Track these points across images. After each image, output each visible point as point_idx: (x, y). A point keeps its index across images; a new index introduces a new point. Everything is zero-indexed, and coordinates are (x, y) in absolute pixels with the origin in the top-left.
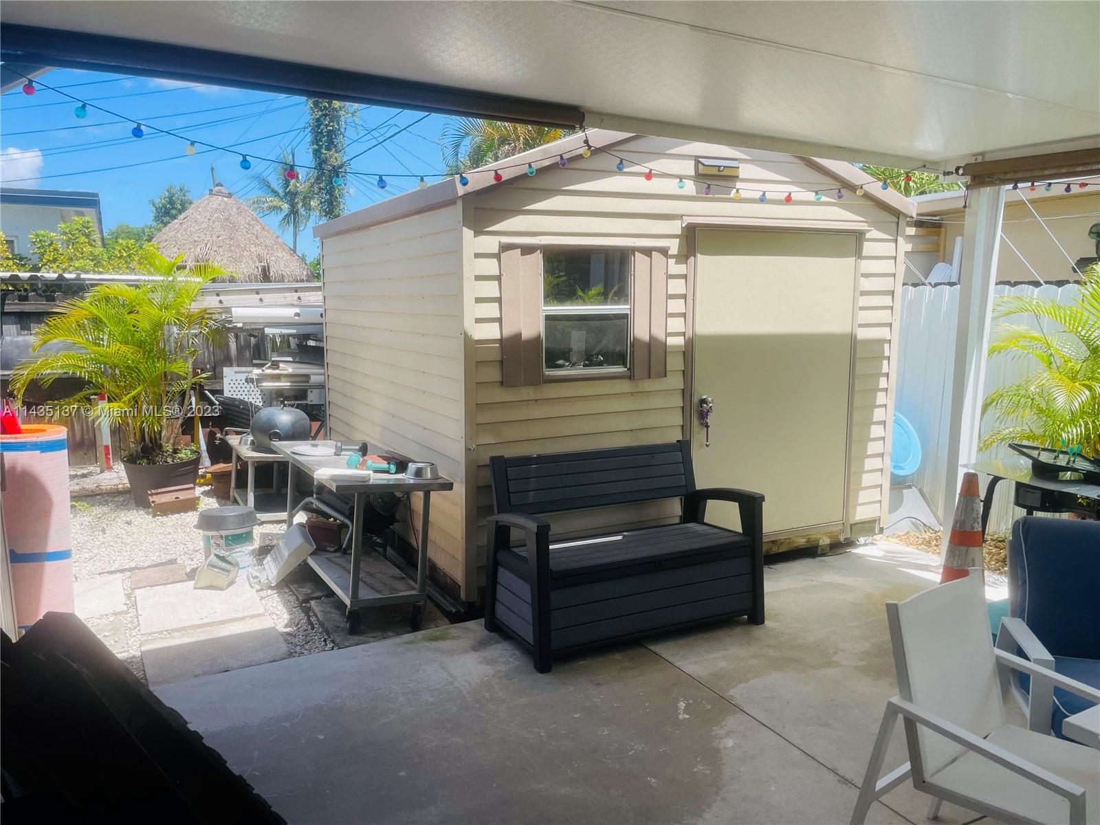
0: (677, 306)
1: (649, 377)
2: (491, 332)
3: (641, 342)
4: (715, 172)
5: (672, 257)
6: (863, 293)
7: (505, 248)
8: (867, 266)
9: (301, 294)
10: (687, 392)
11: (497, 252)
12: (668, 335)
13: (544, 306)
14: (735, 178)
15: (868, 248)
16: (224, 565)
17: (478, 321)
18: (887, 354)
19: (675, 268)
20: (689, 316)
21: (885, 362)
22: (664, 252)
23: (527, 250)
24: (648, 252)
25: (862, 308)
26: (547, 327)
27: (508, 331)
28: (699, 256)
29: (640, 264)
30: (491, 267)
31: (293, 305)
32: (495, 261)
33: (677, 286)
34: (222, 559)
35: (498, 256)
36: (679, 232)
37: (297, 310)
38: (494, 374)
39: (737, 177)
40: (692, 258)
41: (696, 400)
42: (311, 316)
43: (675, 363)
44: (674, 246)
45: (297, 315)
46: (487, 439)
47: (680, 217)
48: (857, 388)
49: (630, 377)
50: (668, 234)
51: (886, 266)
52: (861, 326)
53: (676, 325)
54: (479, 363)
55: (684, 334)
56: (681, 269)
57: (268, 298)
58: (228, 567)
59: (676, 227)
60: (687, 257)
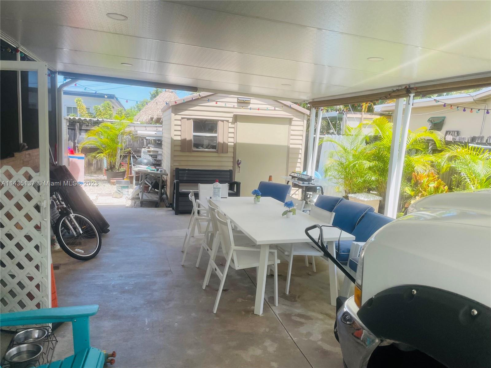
0: (232, 135)
1: (223, 153)
2: (179, 138)
3: (221, 143)
4: (243, 101)
5: (230, 122)
6: (292, 135)
7: (183, 118)
8: (292, 128)
9: (157, 128)
10: (234, 157)
11: (180, 119)
12: (228, 142)
13: (193, 132)
14: (249, 103)
15: (293, 123)
16: (119, 192)
17: (175, 135)
18: (300, 152)
19: (230, 125)
20: (235, 138)
21: (300, 155)
22: (228, 121)
23: (188, 119)
24: (223, 121)
25: (291, 139)
26: (194, 139)
27: (183, 138)
28: (238, 122)
29: (220, 124)
30: (179, 123)
31: (155, 131)
32: (180, 121)
33: (231, 130)
34: (119, 191)
35: (181, 120)
36: (232, 116)
37: (156, 132)
38: (179, 148)
39: (250, 103)
40: (236, 123)
41: (237, 160)
42: (159, 134)
43: (231, 150)
44: (231, 120)
45: (156, 134)
46: (176, 164)
47: (233, 113)
48: (290, 161)
49: (217, 152)
50: (229, 117)
51: (301, 128)
52: (291, 144)
53: (231, 140)
54: (175, 145)
55: (234, 142)
56: (233, 126)
57: (148, 128)
58: (120, 193)
59: (232, 115)
60: (235, 123)
